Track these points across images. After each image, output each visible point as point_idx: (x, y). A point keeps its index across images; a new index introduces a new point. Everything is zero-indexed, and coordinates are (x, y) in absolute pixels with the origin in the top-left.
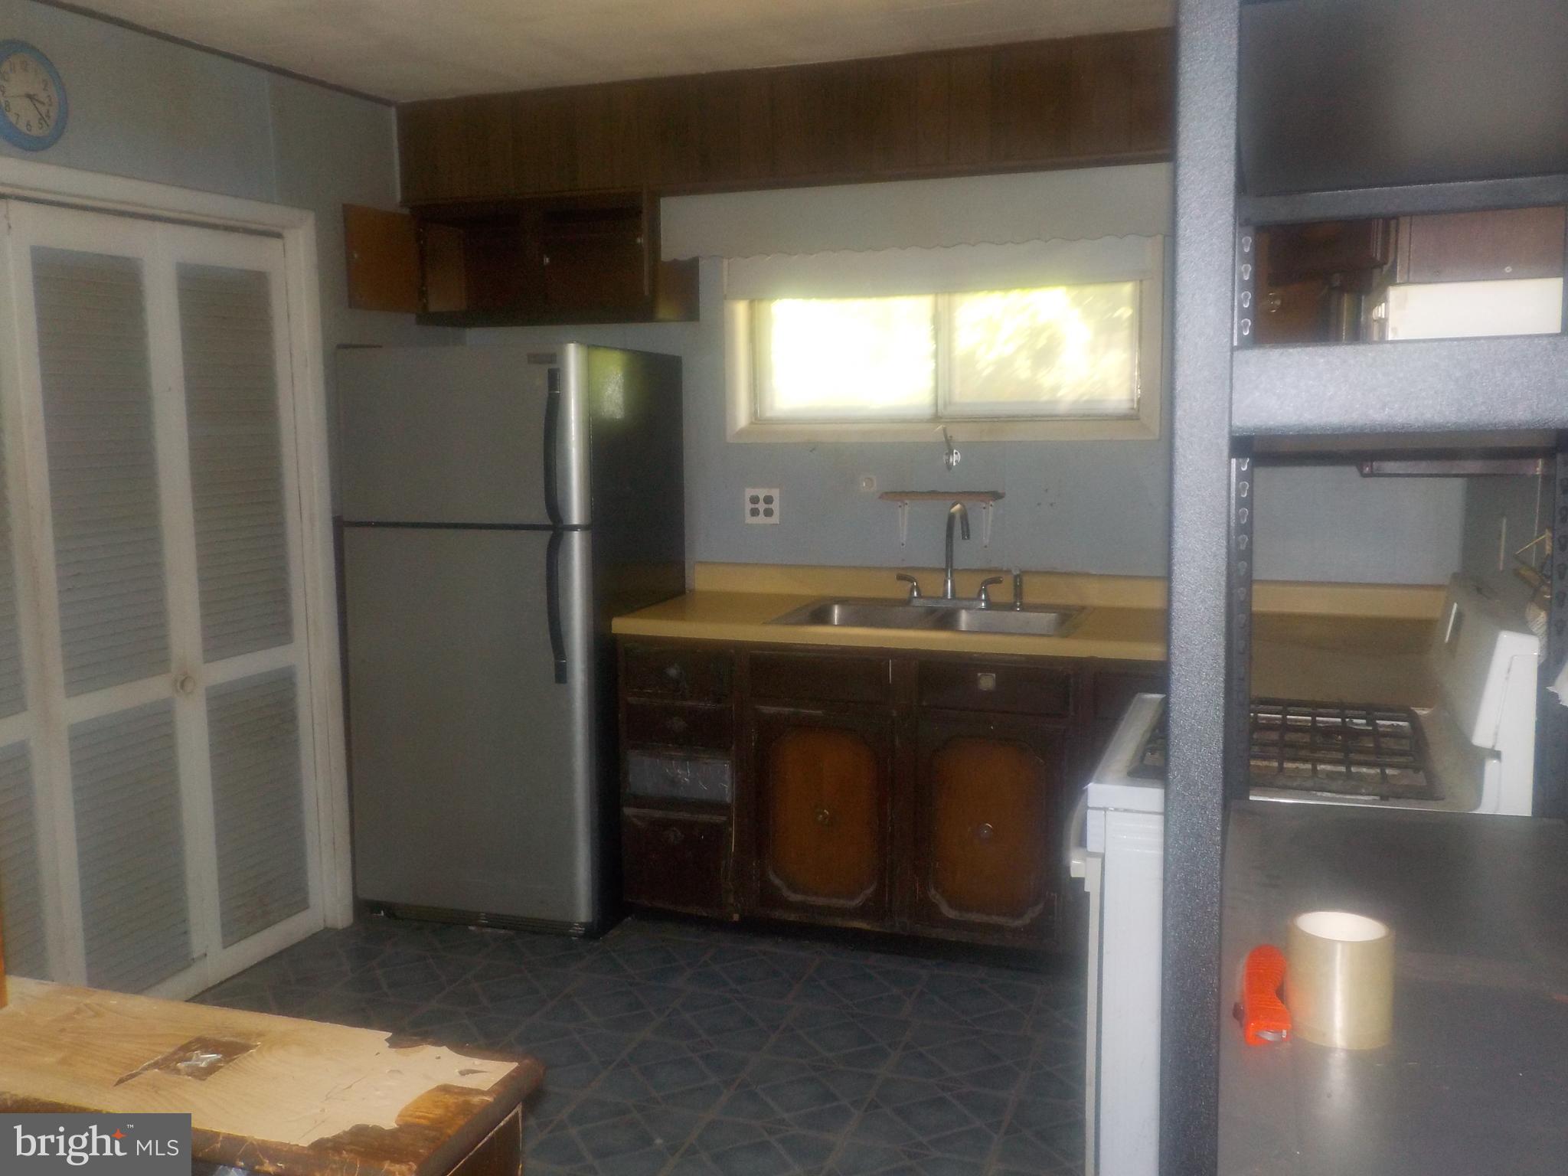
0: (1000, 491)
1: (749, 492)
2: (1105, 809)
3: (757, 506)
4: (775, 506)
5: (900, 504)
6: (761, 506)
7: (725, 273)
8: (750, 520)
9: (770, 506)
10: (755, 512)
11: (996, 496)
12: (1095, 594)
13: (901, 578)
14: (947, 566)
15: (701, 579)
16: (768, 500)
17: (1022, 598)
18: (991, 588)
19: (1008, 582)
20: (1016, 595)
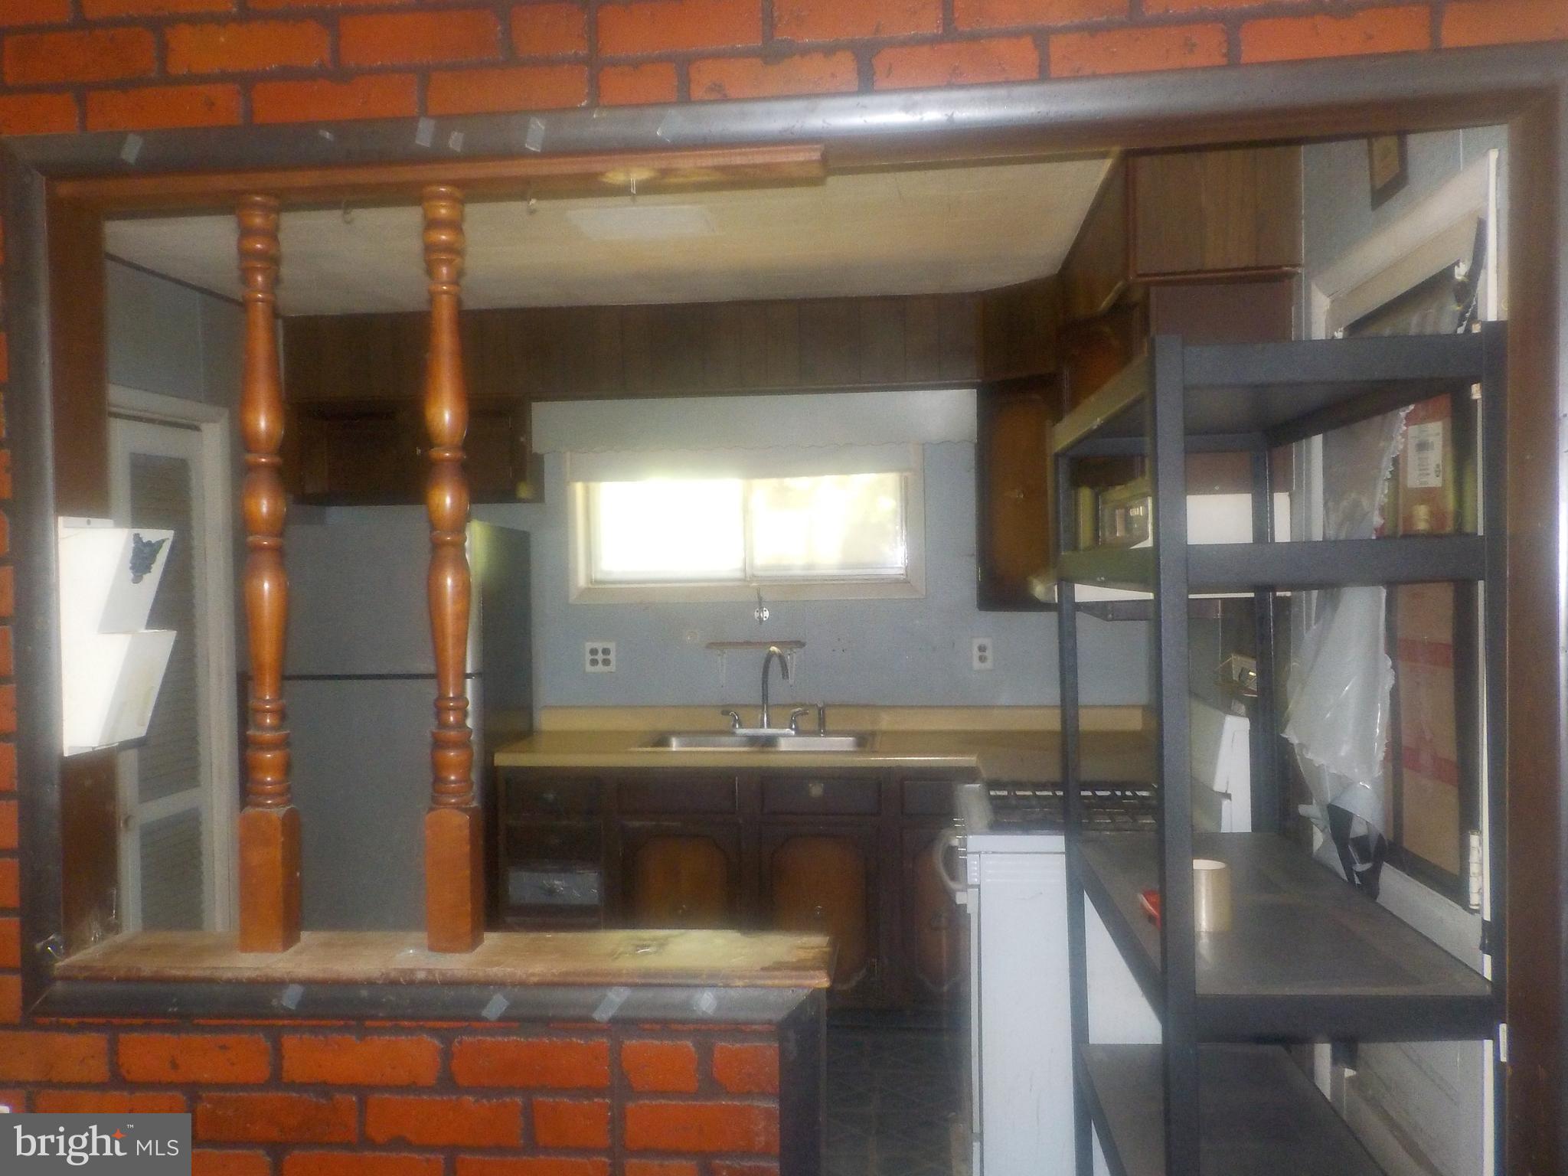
0: (803, 641)
1: (589, 645)
2: (979, 853)
3: (596, 657)
4: (612, 657)
5: (719, 652)
6: (600, 657)
7: (568, 463)
8: (589, 668)
9: (608, 657)
10: (594, 662)
11: (800, 644)
12: (886, 722)
13: (725, 713)
14: (763, 703)
15: (547, 721)
16: (606, 651)
17: (824, 726)
18: (800, 719)
19: (813, 713)
20: (820, 725)
